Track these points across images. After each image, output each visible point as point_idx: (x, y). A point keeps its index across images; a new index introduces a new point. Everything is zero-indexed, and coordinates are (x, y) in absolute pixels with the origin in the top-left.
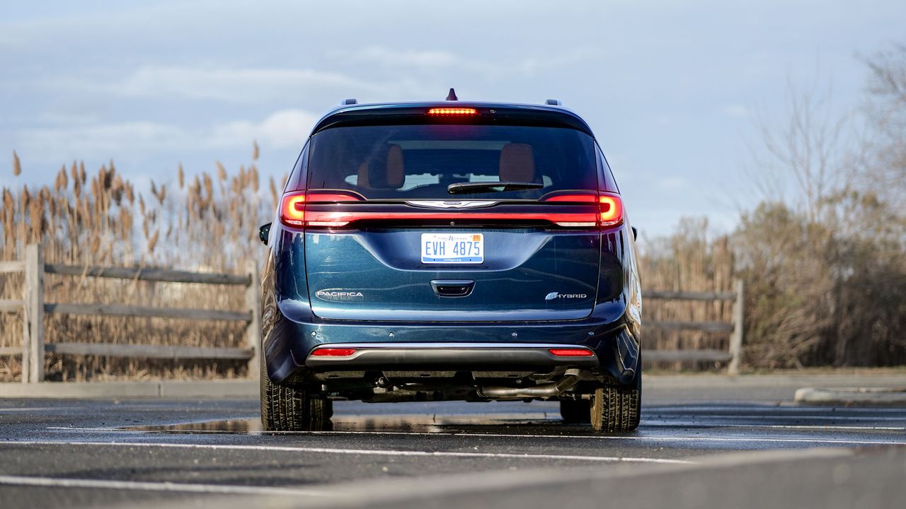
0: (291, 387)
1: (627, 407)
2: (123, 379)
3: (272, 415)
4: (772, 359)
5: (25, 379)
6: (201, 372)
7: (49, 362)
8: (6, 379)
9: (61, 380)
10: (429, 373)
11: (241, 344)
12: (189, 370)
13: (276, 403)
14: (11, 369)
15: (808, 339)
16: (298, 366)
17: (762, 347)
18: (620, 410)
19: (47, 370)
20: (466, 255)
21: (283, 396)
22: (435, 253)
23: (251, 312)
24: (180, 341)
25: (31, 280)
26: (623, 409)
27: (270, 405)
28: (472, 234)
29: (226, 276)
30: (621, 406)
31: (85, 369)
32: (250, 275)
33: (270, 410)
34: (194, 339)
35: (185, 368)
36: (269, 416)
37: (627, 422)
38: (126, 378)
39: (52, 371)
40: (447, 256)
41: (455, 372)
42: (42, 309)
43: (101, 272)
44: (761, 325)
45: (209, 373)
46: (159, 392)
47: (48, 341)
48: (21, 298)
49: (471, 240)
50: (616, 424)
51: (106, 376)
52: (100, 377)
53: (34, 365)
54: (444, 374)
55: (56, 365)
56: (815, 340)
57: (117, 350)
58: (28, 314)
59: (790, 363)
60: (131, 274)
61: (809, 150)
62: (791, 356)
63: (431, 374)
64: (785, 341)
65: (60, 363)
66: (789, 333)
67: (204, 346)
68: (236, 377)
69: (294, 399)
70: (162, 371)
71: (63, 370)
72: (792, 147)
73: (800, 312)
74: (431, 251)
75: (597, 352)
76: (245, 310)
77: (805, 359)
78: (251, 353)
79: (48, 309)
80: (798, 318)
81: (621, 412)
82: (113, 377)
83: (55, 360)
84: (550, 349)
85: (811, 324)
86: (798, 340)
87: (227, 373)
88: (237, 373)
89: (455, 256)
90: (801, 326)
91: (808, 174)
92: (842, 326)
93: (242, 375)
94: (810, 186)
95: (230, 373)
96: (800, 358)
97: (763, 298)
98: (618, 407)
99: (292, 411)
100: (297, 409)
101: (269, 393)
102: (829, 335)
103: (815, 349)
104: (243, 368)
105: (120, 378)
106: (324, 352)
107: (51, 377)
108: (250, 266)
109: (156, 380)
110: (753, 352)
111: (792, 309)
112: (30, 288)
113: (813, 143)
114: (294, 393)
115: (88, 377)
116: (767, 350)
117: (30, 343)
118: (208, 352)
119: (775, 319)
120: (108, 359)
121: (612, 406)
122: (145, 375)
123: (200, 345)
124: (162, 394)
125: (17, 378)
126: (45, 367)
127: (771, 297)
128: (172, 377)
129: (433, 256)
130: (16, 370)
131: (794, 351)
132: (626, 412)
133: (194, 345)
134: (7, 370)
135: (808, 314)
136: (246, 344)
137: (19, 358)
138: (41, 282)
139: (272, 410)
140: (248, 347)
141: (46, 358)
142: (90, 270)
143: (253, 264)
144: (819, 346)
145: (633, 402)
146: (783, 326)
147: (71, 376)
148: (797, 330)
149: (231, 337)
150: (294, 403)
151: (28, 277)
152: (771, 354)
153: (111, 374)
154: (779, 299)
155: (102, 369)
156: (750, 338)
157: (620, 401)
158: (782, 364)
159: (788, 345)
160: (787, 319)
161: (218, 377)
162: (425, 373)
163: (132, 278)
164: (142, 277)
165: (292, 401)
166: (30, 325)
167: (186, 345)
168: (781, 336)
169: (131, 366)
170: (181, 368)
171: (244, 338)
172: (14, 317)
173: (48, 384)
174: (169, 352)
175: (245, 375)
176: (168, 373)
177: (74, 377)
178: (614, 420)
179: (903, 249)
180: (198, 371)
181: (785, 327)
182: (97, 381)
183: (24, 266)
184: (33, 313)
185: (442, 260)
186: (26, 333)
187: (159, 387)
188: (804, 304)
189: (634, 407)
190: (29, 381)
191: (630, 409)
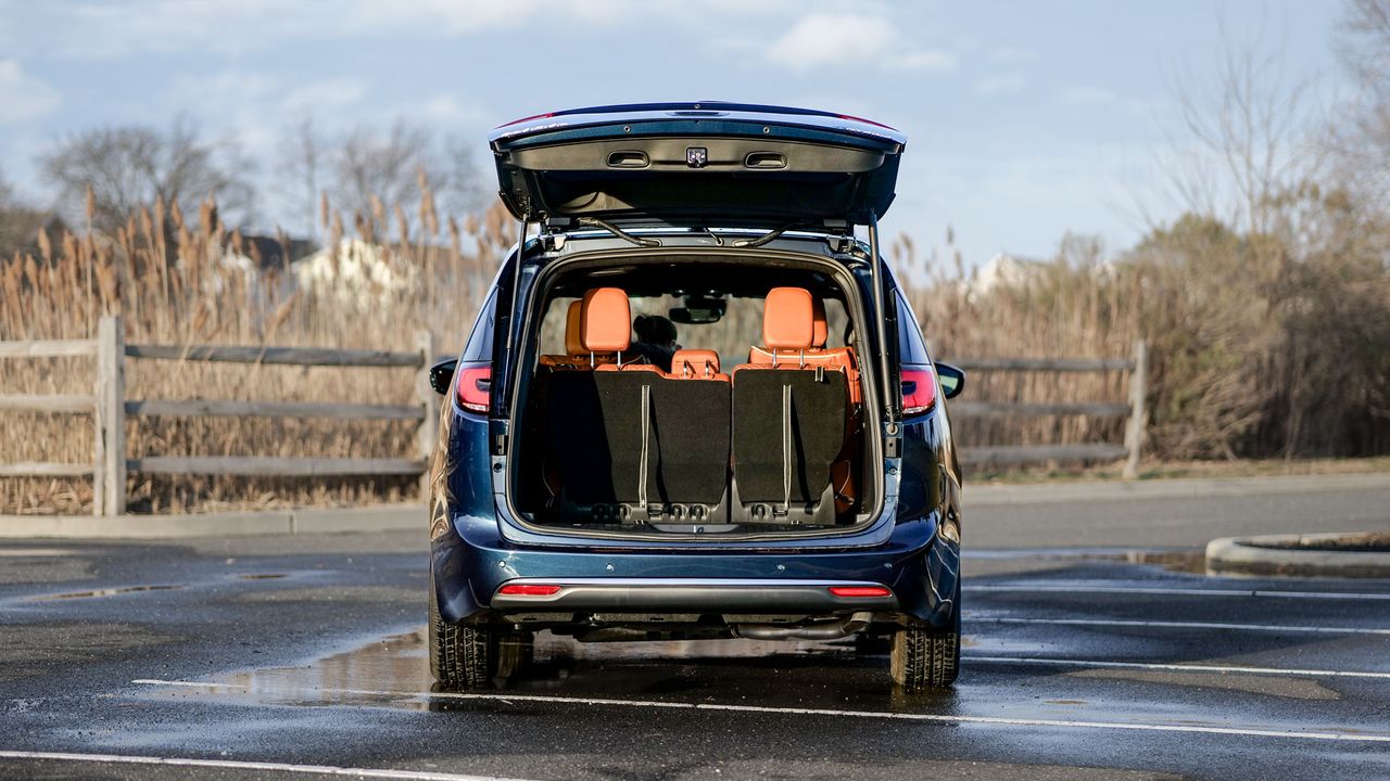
0: (472, 627)
1: (940, 656)
2: (239, 508)
3: (445, 664)
4: (1192, 445)
5: (97, 511)
6: (351, 493)
7: (132, 483)
8: (71, 510)
9: (149, 512)
10: (662, 616)
11: (410, 452)
12: (334, 492)
13: (450, 649)
14: (78, 493)
15: (1246, 415)
16: (480, 605)
17: (1177, 428)
18: (931, 660)
19: (130, 494)
21: (460, 639)
23: (424, 405)
24: (322, 449)
25: (106, 367)
26: (935, 657)
27: (443, 651)
29: (387, 355)
30: (932, 654)
31: (184, 496)
32: (422, 352)
33: (442, 658)
34: (342, 447)
35: (329, 488)
36: (441, 666)
37: (941, 676)
38: (243, 504)
39: (137, 497)
41: (698, 616)
42: (122, 409)
43: (209, 354)
44: (1178, 395)
45: (363, 494)
46: (291, 527)
47: (130, 455)
48: (92, 393)
50: (926, 678)
51: (214, 503)
52: (206, 506)
53: (110, 489)
54: (684, 617)
55: (142, 488)
56: (1255, 418)
57: (229, 465)
58: (101, 415)
59: (1217, 450)
60: (250, 357)
61: (1251, 131)
62: (1219, 441)
63: (666, 618)
64: (1211, 418)
65: (148, 485)
66: (1217, 406)
67: (356, 454)
68: (402, 500)
69: (475, 643)
70: (296, 493)
71: (153, 495)
72: (1226, 126)
73: (1234, 377)
75: (896, 591)
76: (415, 402)
77: (1240, 446)
78: (424, 466)
79: (130, 410)
80: (1230, 385)
81: (932, 662)
82: (225, 504)
83: (141, 480)
84: (830, 587)
85: (1250, 395)
86: (1230, 417)
87: (388, 494)
88: (403, 493)
90: (1236, 397)
91: (1249, 165)
92: (1296, 392)
93: (410, 496)
94: (1251, 184)
95: (394, 494)
96: (1232, 444)
97: (1182, 355)
98: (927, 656)
99: (472, 659)
100: (480, 656)
101: (441, 635)
102: (1276, 409)
103: (1255, 429)
104: (413, 486)
105: (234, 506)
106: (517, 589)
107: (136, 507)
108: (423, 338)
109: (287, 507)
110: (1163, 436)
111: (1222, 371)
112: (104, 380)
113: (1256, 122)
114: (476, 635)
115: (189, 504)
116: (1183, 433)
117: (105, 458)
118: (360, 464)
119: (1196, 387)
120: (216, 479)
121: (919, 655)
122: (271, 499)
123: (350, 455)
124: (295, 530)
125: (86, 508)
126: (127, 490)
127: (1191, 352)
128: (311, 502)
130: (85, 496)
131: (1223, 434)
132: (939, 662)
133: (341, 456)
134: (72, 494)
135: (1243, 380)
136: (416, 451)
137: (89, 478)
138: (121, 370)
139: (445, 659)
140: (419, 457)
141: (129, 477)
142: (193, 351)
143: (427, 336)
144: (1261, 424)
145: (950, 649)
146: (1208, 397)
147: (165, 504)
148: (1228, 403)
149: (396, 442)
150: (475, 649)
151: (101, 363)
152: (1190, 437)
153: (222, 500)
154: (1203, 357)
155: (210, 494)
156: (1159, 413)
157: (931, 649)
158: (1204, 452)
159: (1214, 426)
160: (1214, 386)
161: (376, 500)
162: (656, 616)
163: (253, 361)
164: (268, 359)
165: (473, 644)
166: (104, 432)
167: (329, 456)
168: (1204, 412)
169: (250, 488)
170: (323, 489)
171: (414, 443)
172: (83, 420)
173: (131, 518)
174: (305, 466)
175: (416, 496)
176: (303, 496)
177: (169, 505)
178: (923, 673)
179: (1389, 273)
180: (346, 492)
181: (1212, 399)
182: (201, 512)
183: (96, 347)
184: (108, 416)
186: (99, 443)
187: (291, 519)
188: (1240, 365)
189: (950, 656)
190: (103, 514)
191: (945, 658)
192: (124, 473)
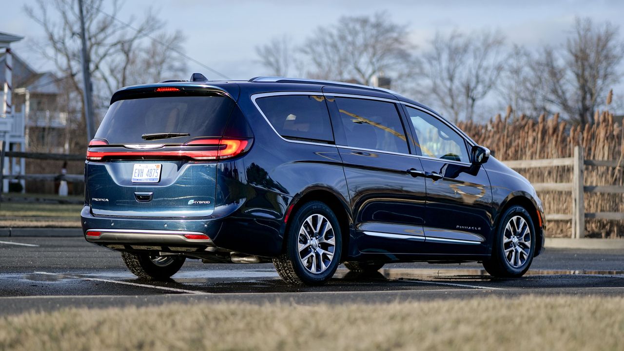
5: (573, 236)
20: (152, 177)
22: (138, 176)
25: (576, 170)
28: (155, 164)
40: (144, 177)
42: (582, 189)
47: (587, 211)
49: (155, 168)
58: (574, 193)
74: (137, 175)
79: (587, 190)
89: (146, 177)
112: (576, 176)
117: (575, 212)
129: (137, 178)
138: (581, 172)
141: (587, 221)
147: (608, 235)
151: (574, 169)
166: (575, 200)
177: (611, 236)
183: (572, 162)
184: (577, 192)
185: (141, 180)
186: (573, 205)
190: (575, 237)
192: (583, 219)
